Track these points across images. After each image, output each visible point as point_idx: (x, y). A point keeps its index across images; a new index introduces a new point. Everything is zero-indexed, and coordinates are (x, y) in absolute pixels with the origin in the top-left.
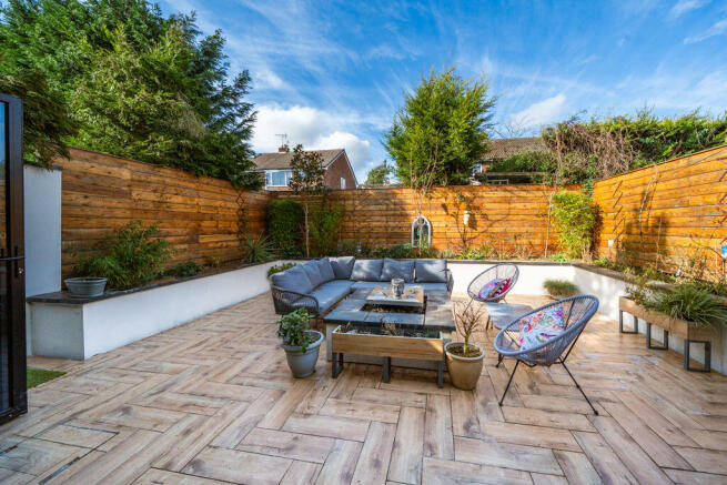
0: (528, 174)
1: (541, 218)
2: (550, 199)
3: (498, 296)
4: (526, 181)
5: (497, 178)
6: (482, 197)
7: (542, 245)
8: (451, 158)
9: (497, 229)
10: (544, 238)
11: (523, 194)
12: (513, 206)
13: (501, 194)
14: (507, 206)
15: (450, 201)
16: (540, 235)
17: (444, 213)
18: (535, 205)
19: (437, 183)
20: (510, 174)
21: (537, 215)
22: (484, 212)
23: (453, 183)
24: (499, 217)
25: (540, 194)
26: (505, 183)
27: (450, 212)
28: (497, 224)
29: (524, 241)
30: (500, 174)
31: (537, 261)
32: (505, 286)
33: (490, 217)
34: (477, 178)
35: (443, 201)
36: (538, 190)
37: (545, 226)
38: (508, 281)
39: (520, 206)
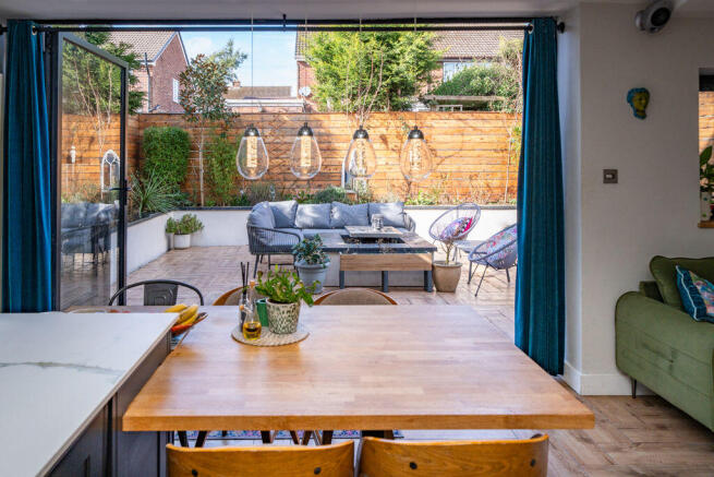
0: (485, 99)
1: (501, 154)
2: (510, 131)
3: (461, 234)
4: (482, 107)
5: (449, 102)
6: (431, 127)
7: (501, 187)
8: (397, 79)
9: (449, 167)
10: (503, 178)
11: (479, 124)
12: (466, 138)
13: (453, 123)
14: (459, 138)
15: (392, 132)
16: (499, 175)
17: (383, 146)
18: (494, 138)
19: (377, 108)
20: (463, 98)
21: (495, 150)
22: (433, 146)
23: (395, 108)
24: (451, 153)
25: (500, 124)
26: (458, 109)
27: (391, 146)
28: (447, 161)
29: (481, 183)
30: (453, 98)
31: (495, 205)
32: (468, 225)
33: (439, 153)
34: (421, 99)
35: (383, 131)
36: (497, 119)
37: (504, 163)
38: (471, 220)
39: (476, 138)
